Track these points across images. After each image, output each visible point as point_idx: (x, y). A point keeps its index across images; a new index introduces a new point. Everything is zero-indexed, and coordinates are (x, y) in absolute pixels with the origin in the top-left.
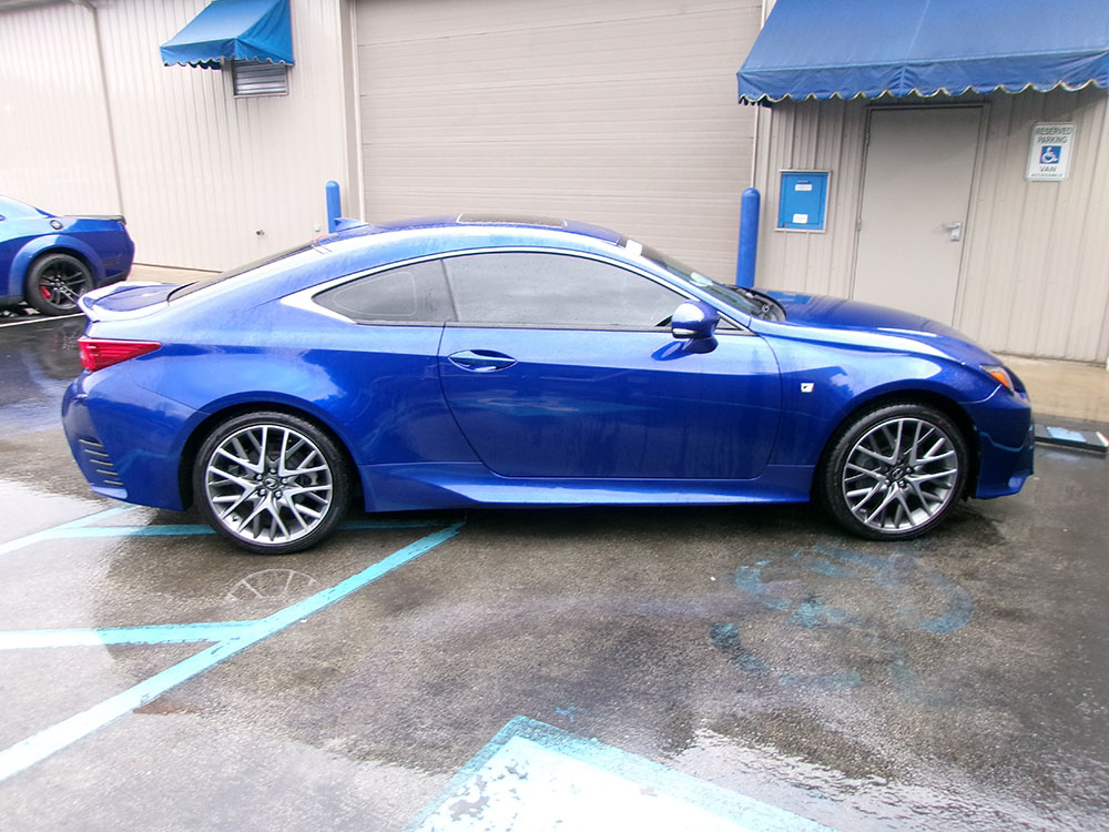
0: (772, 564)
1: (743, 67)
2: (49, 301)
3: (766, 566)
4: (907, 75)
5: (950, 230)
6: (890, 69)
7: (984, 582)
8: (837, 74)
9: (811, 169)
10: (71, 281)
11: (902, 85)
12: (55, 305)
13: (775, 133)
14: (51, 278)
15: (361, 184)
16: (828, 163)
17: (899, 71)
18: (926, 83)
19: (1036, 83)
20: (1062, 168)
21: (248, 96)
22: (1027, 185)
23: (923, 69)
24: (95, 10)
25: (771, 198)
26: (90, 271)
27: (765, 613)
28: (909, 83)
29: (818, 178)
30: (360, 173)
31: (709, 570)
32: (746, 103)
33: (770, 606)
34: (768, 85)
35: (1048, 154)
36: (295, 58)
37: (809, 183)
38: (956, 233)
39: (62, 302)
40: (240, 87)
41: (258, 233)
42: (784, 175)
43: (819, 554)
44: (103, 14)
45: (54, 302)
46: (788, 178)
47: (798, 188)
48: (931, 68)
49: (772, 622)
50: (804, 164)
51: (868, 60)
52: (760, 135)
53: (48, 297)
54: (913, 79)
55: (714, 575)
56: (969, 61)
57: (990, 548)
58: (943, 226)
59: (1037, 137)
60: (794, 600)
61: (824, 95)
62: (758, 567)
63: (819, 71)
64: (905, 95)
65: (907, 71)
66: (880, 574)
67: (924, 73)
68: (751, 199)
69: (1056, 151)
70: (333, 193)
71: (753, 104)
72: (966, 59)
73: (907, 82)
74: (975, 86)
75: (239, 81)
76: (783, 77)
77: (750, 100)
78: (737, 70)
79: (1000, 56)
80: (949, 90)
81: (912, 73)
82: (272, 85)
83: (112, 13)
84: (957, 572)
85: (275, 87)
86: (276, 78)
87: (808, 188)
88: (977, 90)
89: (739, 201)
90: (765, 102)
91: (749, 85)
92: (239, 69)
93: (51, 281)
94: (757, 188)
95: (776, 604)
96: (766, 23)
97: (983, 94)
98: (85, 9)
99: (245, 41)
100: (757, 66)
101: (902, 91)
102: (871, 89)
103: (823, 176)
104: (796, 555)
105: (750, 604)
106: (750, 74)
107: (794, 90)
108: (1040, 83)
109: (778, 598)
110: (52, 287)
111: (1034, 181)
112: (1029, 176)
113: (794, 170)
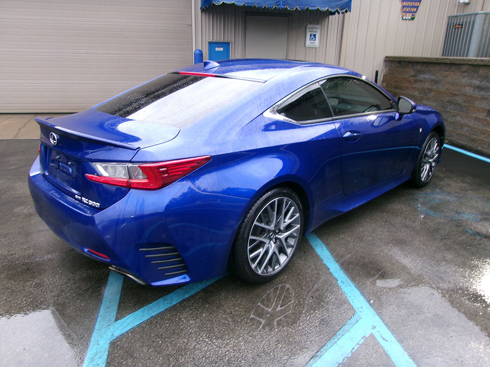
9: (222, 40)
11: (281, 4)
16: (229, 38)
20: (317, 43)
25: (204, 54)
28: (284, 3)
29: (226, 45)
35: (312, 37)
37: (222, 47)
42: (210, 43)
46: (212, 45)
47: (217, 49)
50: (219, 38)
54: (286, 2)
59: (308, 30)
64: (283, 9)
68: (199, 54)
69: (315, 36)
87: (222, 49)
102: (269, 5)
103: (228, 44)
111: (308, 47)
112: (307, 45)
113: (214, 41)
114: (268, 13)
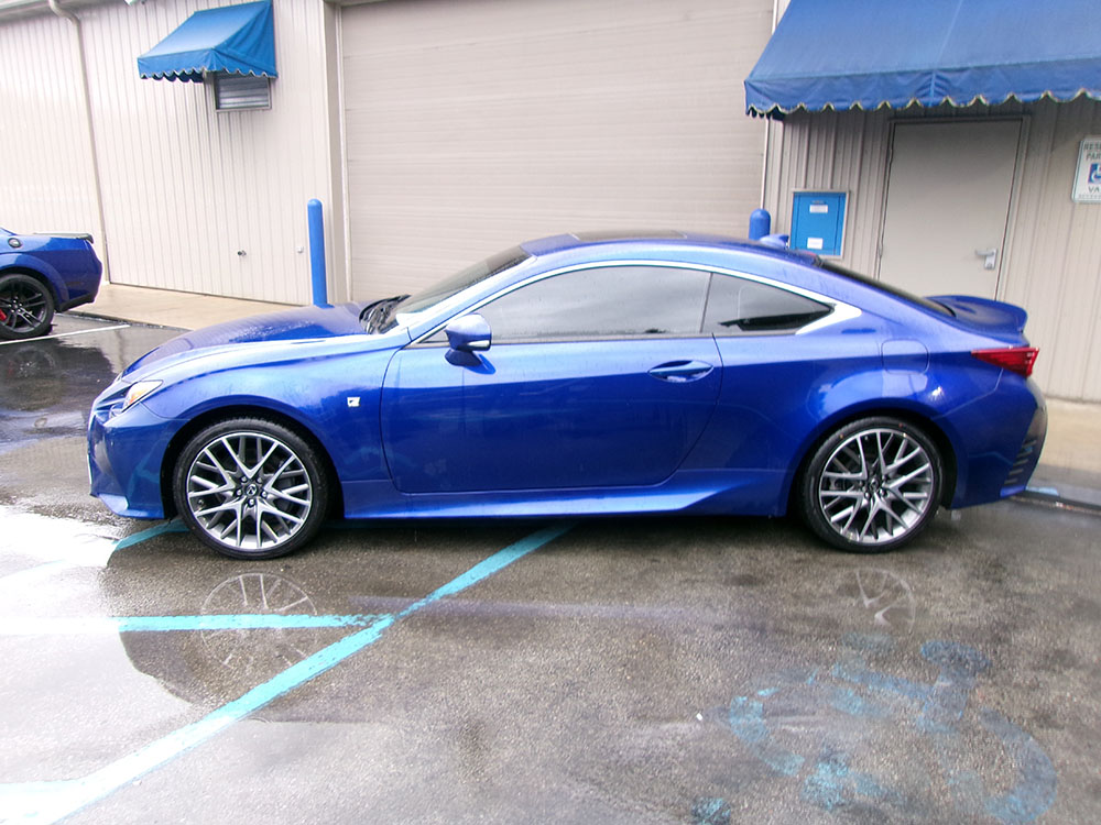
0: (778, 695)
1: (751, 75)
2: (4, 324)
3: (771, 698)
4: (939, 82)
5: (985, 257)
6: (918, 75)
7: (1066, 732)
8: (858, 81)
9: (827, 188)
10: (30, 302)
11: (932, 93)
12: (11, 329)
13: (787, 149)
14: (8, 300)
15: (345, 203)
16: (846, 183)
17: (928, 78)
18: (961, 90)
19: (1089, 90)
21: (230, 111)
22: (1074, 207)
23: (957, 75)
24: (79, 23)
25: (782, 221)
26: (51, 292)
27: (768, 780)
28: (941, 90)
29: (835, 199)
30: (344, 191)
31: (695, 702)
32: (754, 114)
33: (775, 767)
34: (780, 94)
36: (279, 70)
37: (825, 203)
38: (991, 261)
39: (18, 325)
40: (222, 101)
41: (239, 253)
42: (797, 196)
43: (840, 679)
44: (87, 27)
45: (10, 324)
46: (801, 199)
47: (812, 209)
48: (966, 74)
49: (777, 798)
50: (820, 183)
51: (893, 66)
52: (771, 151)
53: (4, 320)
54: (946, 86)
55: (701, 711)
56: (1010, 65)
57: (1066, 673)
58: (976, 252)
59: (1084, 154)
60: (807, 757)
61: (842, 105)
62: (759, 699)
63: (837, 78)
64: (936, 106)
65: (938, 77)
66: (923, 715)
67: (959, 80)
68: (761, 221)
70: (316, 212)
71: (762, 116)
72: (1007, 62)
73: (937, 89)
74: (1018, 93)
75: (222, 95)
76: (798, 84)
77: (759, 111)
78: (745, 76)
79: (1047, 59)
80: (986, 99)
81: (946, 80)
82: (254, 99)
83: (96, 25)
84: (1027, 714)
85: (257, 101)
86: (258, 91)
87: (824, 209)
88: (1020, 98)
89: (748, 224)
90: (775, 115)
91: (756, 94)
92: (222, 81)
93: (8, 303)
94: (767, 209)
95: (782, 763)
96: (777, 27)
97: (1026, 103)
98: (69, 21)
99: (225, 52)
100: (768, 72)
101: (932, 99)
102: (897, 97)
103: (840, 196)
104: (810, 679)
105: (748, 762)
106: (761, 82)
107: (809, 99)
108: (1095, 89)
109: (786, 753)
110: (9, 309)
111: (1082, 203)
112: (1077, 197)
113: (808, 190)
114: (925, 116)
